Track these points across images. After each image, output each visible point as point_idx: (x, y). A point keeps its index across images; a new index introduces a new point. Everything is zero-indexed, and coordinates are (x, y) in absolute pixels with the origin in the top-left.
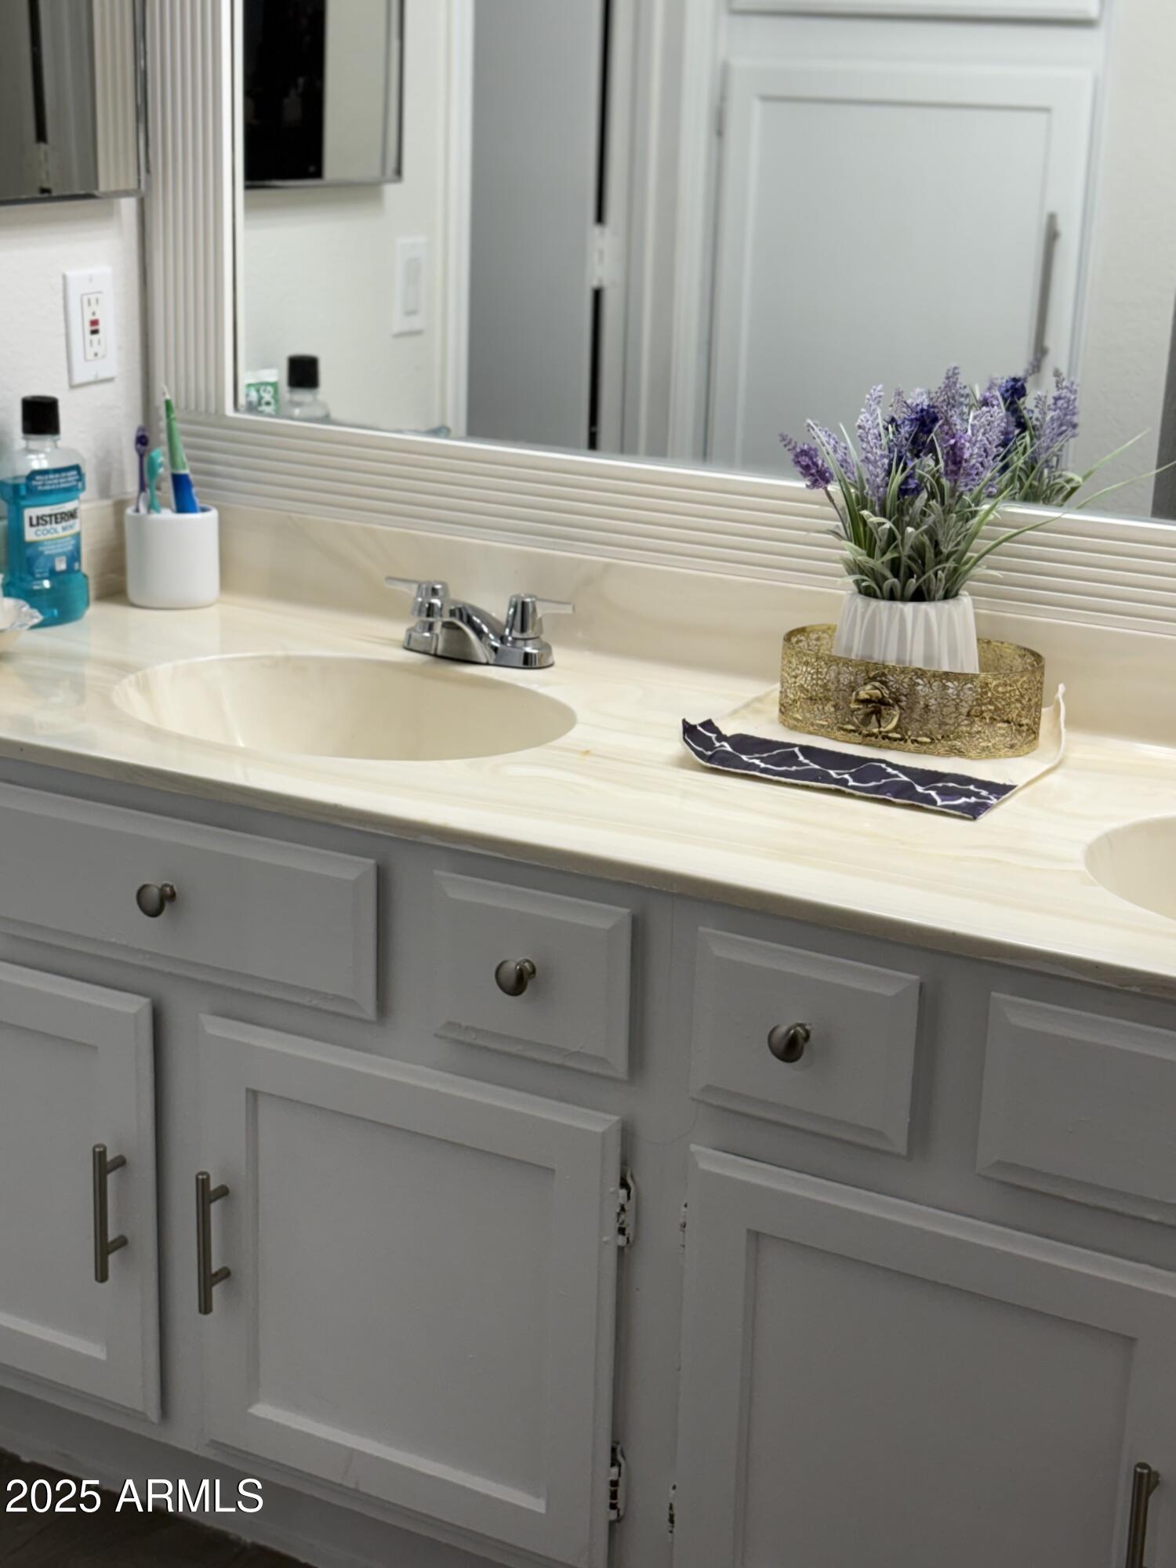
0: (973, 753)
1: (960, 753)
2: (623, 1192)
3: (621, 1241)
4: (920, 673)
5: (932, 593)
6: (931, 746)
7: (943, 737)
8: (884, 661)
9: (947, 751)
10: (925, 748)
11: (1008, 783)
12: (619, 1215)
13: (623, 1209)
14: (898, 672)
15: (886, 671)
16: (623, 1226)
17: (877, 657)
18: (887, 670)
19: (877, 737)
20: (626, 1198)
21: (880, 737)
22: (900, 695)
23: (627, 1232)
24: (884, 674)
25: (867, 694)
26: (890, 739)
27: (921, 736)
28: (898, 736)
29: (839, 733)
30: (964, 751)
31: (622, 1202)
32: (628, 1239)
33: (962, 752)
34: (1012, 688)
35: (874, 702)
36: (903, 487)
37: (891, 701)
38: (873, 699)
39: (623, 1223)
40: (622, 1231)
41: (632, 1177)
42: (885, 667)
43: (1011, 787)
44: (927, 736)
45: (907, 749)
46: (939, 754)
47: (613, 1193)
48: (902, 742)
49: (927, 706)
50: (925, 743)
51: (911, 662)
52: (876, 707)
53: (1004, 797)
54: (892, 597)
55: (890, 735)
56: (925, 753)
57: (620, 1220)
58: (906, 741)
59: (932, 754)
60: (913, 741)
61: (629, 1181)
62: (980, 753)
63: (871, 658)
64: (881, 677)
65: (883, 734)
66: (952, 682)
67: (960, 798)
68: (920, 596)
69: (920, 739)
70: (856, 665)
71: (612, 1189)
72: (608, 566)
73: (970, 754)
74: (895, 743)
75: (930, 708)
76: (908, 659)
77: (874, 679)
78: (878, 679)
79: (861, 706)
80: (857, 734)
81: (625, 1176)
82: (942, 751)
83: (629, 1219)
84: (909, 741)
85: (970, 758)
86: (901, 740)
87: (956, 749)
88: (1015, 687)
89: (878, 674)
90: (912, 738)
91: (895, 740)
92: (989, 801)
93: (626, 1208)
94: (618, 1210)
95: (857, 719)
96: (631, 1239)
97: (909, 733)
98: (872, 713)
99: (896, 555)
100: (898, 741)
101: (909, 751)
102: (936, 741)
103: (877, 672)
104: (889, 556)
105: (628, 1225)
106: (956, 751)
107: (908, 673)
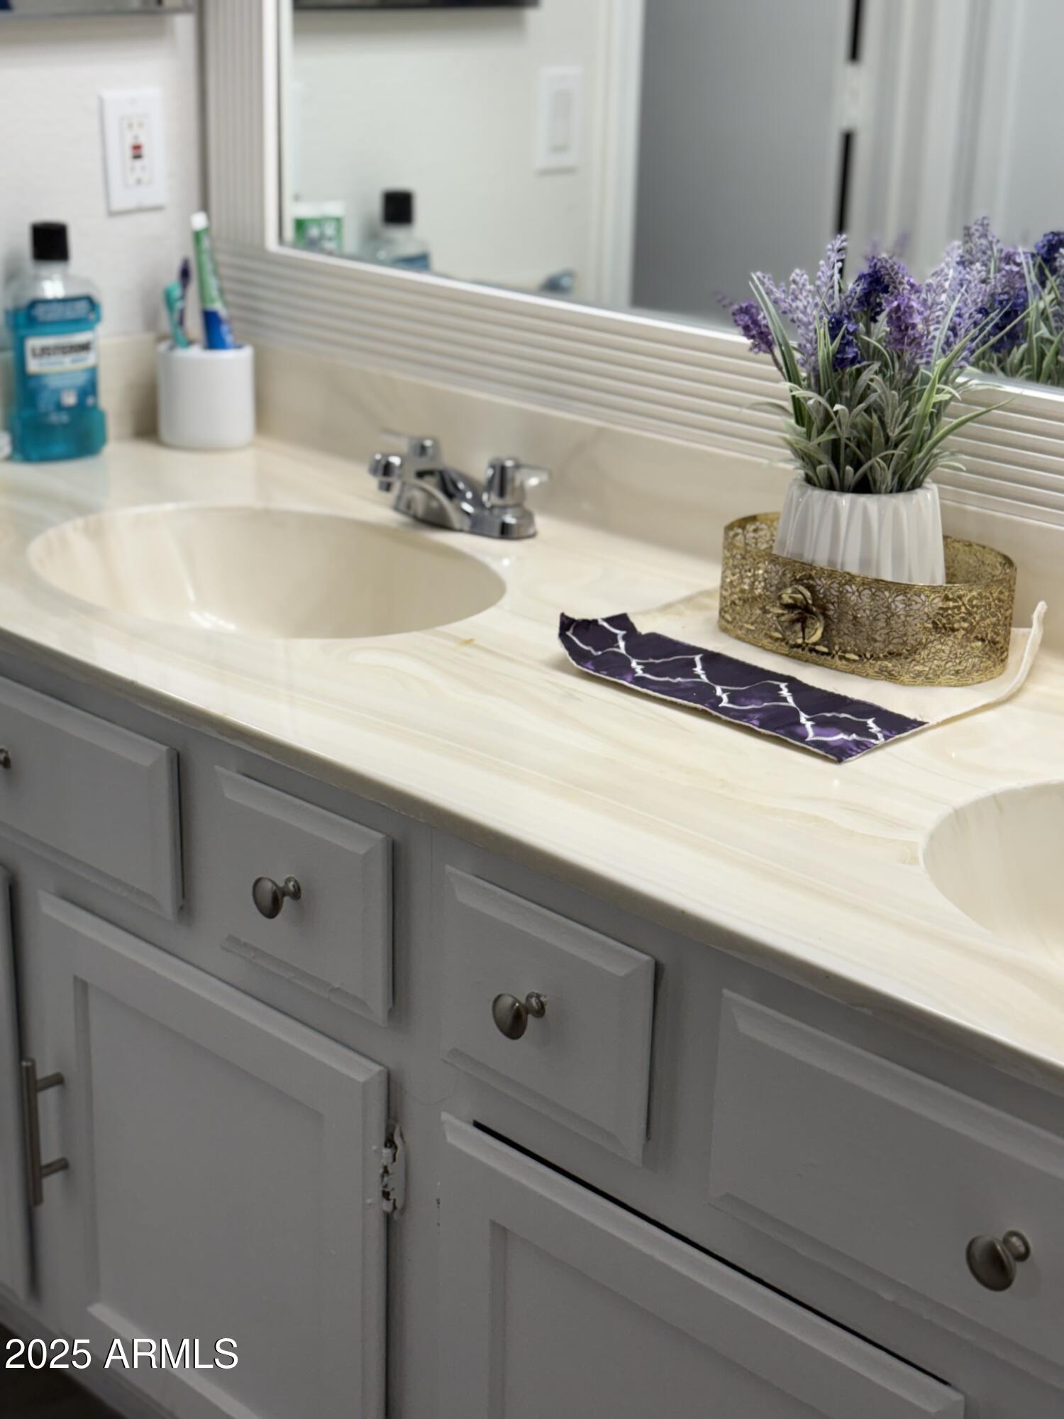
0: (906, 678)
1: (891, 677)
2: (387, 1152)
3: (387, 1206)
4: (851, 579)
5: (878, 484)
6: (860, 666)
7: (872, 656)
8: (813, 561)
9: (876, 672)
10: (853, 666)
11: (919, 719)
12: (383, 1176)
13: (386, 1171)
14: (825, 575)
15: (813, 573)
16: (387, 1190)
17: (807, 557)
18: (814, 571)
19: (803, 649)
20: (391, 1160)
21: (807, 649)
22: (827, 602)
23: (391, 1197)
24: (810, 577)
25: (790, 597)
26: (817, 652)
27: (849, 652)
28: (825, 650)
29: (766, 641)
30: (896, 674)
31: (385, 1164)
32: (394, 1204)
33: (893, 675)
34: (956, 604)
35: (799, 608)
36: (839, 356)
37: (814, 609)
38: (799, 604)
39: (386, 1186)
40: (386, 1195)
41: (402, 1136)
42: (812, 567)
43: (922, 723)
44: (855, 653)
45: (834, 667)
46: (867, 676)
47: (375, 1151)
48: (829, 658)
49: (855, 618)
50: (854, 661)
51: (843, 565)
52: (802, 613)
53: (897, 736)
54: (831, 487)
55: (818, 648)
56: (853, 672)
57: (384, 1184)
58: (833, 657)
59: (860, 675)
60: (841, 658)
61: (397, 1140)
62: (914, 678)
63: (801, 556)
64: (808, 579)
65: (810, 646)
66: (883, 592)
67: (837, 734)
68: (865, 486)
69: (848, 656)
70: (785, 564)
71: (374, 1148)
72: (601, 431)
73: (902, 678)
74: (823, 657)
75: (857, 620)
76: (839, 560)
77: (799, 581)
78: (805, 581)
79: (785, 612)
80: (783, 644)
81: (392, 1135)
82: (871, 672)
83: (395, 1183)
84: (837, 657)
85: (903, 684)
86: (828, 654)
87: (886, 671)
88: (960, 603)
89: (805, 575)
90: (839, 653)
91: (823, 653)
92: (873, 741)
93: (390, 1170)
94: (381, 1171)
95: (781, 626)
96: (399, 1205)
97: (837, 648)
98: (797, 620)
99: (833, 436)
100: (825, 656)
101: (836, 669)
102: (865, 660)
103: (804, 573)
104: (826, 437)
105: (393, 1189)
106: (886, 673)
107: (835, 578)
